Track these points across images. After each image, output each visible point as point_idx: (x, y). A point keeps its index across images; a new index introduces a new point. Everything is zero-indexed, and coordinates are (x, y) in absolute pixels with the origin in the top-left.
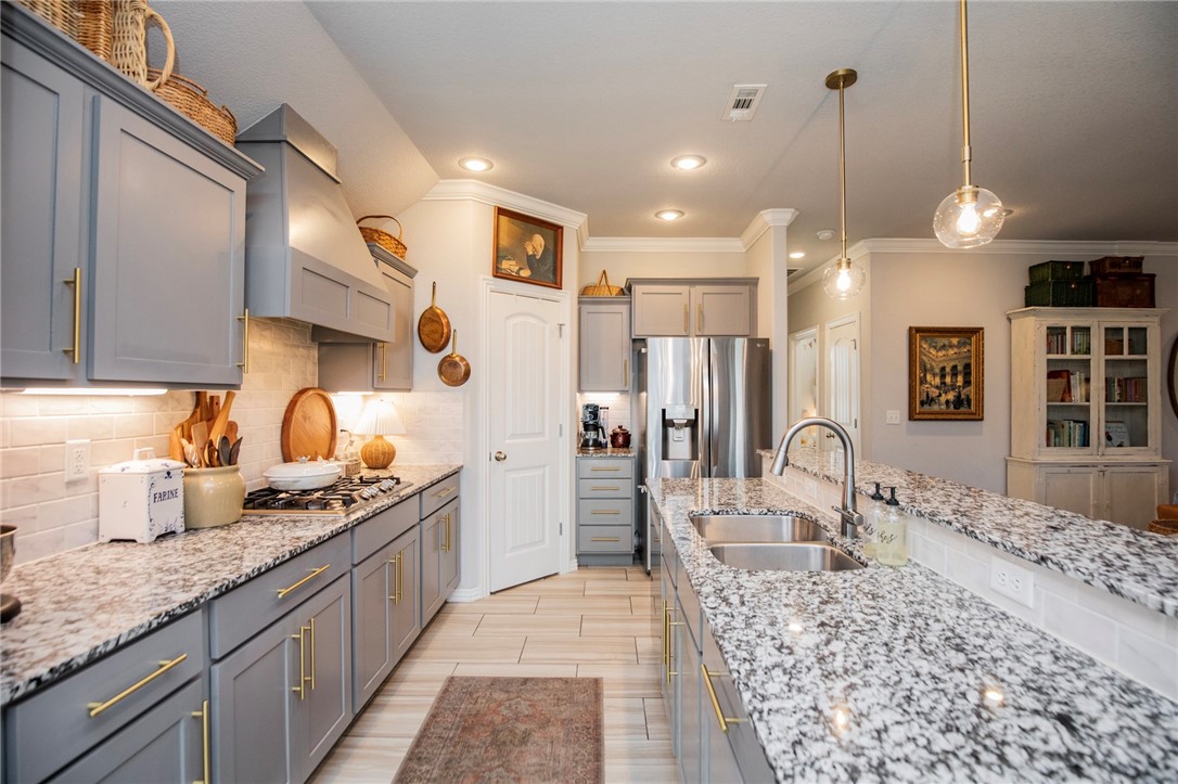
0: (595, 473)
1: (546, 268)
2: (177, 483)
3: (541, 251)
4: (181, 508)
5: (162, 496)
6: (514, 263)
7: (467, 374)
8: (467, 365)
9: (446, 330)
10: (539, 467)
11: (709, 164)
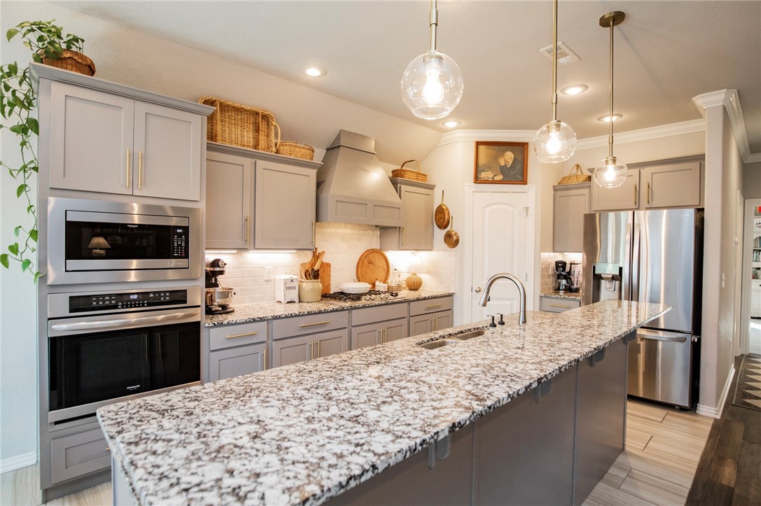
0: (553, 308)
1: (516, 172)
2: (296, 284)
3: (511, 162)
4: (297, 293)
5: (290, 288)
6: (490, 172)
7: (457, 242)
8: (458, 237)
9: (447, 217)
10: (510, 299)
11: (590, 90)
